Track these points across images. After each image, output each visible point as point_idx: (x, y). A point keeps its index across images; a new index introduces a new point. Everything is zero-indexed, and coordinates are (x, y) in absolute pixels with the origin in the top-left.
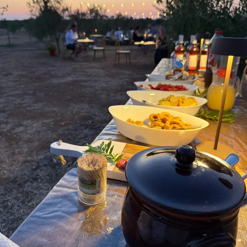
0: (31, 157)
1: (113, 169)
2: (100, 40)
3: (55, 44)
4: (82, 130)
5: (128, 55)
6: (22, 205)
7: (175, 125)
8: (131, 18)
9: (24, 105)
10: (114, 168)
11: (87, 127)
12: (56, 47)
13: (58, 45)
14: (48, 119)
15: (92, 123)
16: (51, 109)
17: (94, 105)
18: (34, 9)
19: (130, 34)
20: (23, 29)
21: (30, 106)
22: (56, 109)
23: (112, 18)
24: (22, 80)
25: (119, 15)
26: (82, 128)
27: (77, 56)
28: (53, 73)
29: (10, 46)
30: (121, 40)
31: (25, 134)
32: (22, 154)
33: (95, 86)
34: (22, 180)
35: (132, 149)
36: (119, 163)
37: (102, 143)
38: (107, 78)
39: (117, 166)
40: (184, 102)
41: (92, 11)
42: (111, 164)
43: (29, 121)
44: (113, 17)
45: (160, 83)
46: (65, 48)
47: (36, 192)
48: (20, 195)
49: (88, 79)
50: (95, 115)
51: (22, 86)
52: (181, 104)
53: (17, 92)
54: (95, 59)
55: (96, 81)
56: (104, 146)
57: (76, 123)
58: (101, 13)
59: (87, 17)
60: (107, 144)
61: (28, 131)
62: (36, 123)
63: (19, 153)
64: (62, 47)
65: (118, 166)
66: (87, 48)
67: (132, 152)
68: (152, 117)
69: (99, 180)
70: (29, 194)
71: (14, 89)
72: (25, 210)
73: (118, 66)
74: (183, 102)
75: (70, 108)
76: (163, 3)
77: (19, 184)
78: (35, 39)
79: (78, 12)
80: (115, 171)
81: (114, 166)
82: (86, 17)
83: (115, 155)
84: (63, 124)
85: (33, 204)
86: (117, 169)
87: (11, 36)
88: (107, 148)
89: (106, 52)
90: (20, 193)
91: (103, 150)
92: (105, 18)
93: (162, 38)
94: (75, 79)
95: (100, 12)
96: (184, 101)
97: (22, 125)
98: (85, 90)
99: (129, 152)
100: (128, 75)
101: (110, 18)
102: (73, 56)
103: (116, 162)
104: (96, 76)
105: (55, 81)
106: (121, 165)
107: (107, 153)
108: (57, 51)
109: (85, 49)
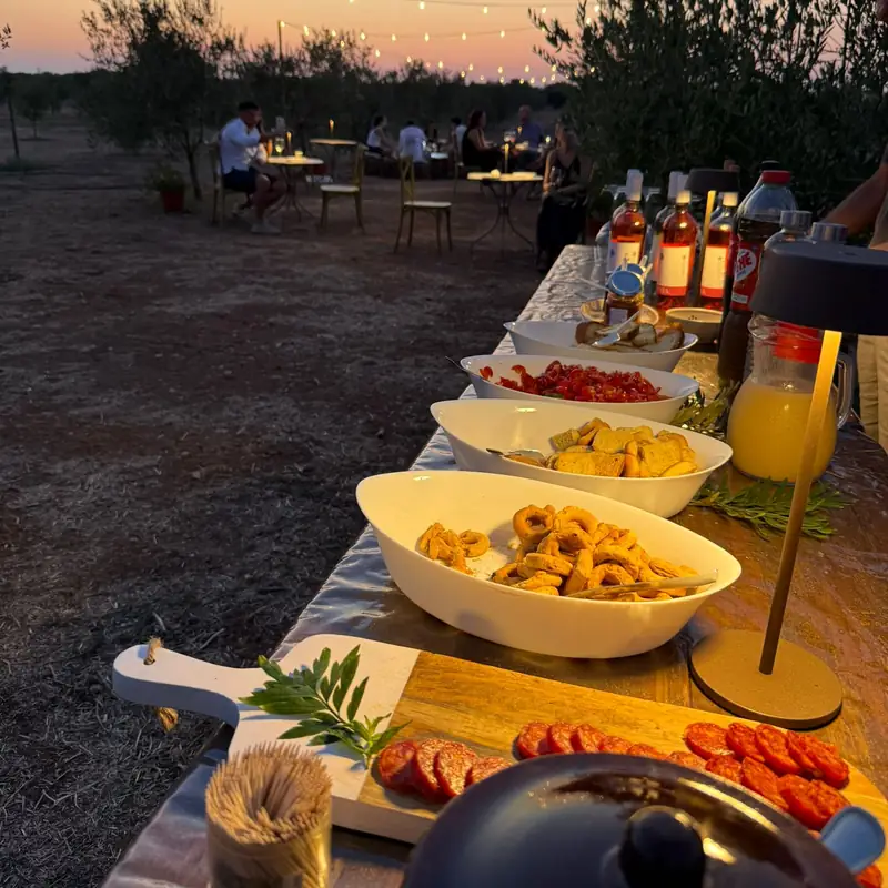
0: (72, 606)
1: (358, 790)
2: (345, 158)
3: (182, 167)
4: (267, 499)
5: (444, 216)
6: (27, 803)
7: (615, 569)
8: (460, 80)
9: (58, 399)
10: (366, 784)
11: (285, 488)
12: (188, 179)
13: (193, 171)
14: (142, 454)
15: (307, 471)
16: (156, 415)
17: (316, 403)
18: (108, 41)
19: (452, 139)
20: (67, 110)
21: (79, 404)
22: (174, 417)
23: (390, 80)
24: (57, 299)
25: (416, 70)
26: (269, 492)
27: (260, 214)
28: (169, 273)
29: (18, 168)
30: (419, 157)
31: (54, 511)
32: (37, 594)
33: (324, 331)
34: (33, 702)
35: (443, 680)
36: (384, 762)
37: (321, 658)
38: (369, 299)
39: (376, 773)
40: (647, 455)
41: (318, 51)
42: (352, 762)
43: (73, 463)
44: (394, 75)
45: (557, 362)
46: (219, 185)
47: (84, 748)
48: (20, 761)
49: (297, 299)
50: (318, 443)
51: (56, 325)
52: (635, 465)
53: (33, 347)
54: (324, 227)
55: (324, 310)
56: (327, 674)
57: (247, 473)
58: (352, 59)
59: (301, 71)
60: (340, 663)
61: (69, 503)
62: (97, 471)
63: (30, 590)
64: (209, 182)
65: (383, 774)
66: (300, 185)
67: (443, 698)
68: (522, 519)
69: (295, 873)
70: (55, 758)
71: (23, 334)
72: (37, 827)
73: (405, 253)
74: (640, 455)
75: (227, 412)
76: (573, 44)
77: (20, 718)
78: (108, 147)
79: (268, 56)
80: (370, 800)
81: (364, 774)
82: (297, 73)
83: (371, 721)
84: (196, 474)
85: (69, 801)
86: (377, 789)
87: (22, 132)
88: (339, 683)
89: (365, 202)
90: (21, 752)
91: (323, 692)
92: (364, 78)
93: (567, 161)
94: (251, 299)
95: (346, 56)
96: (646, 450)
97: (46, 477)
98: (284, 344)
99: (430, 695)
100: (444, 288)
101: (385, 79)
102: (246, 213)
103: (374, 756)
104: (325, 291)
105: (176, 307)
106: (395, 771)
107: (338, 710)
108: (189, 194)
109: (291, 190)
